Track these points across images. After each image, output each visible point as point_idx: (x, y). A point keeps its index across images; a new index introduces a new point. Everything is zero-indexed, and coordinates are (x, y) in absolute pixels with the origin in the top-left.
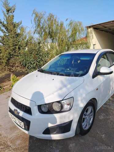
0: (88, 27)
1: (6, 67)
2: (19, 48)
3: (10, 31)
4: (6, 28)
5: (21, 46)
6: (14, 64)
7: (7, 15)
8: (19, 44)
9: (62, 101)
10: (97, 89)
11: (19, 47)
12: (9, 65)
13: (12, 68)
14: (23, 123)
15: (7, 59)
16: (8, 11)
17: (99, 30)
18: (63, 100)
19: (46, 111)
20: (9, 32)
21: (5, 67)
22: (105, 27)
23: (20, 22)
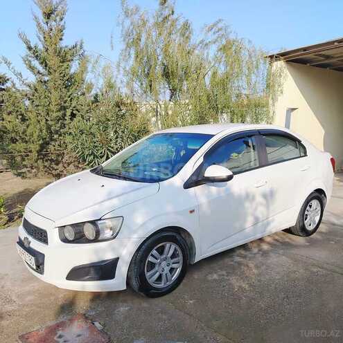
0: (271, 57)
1: (40, 162)
2: (73, 115)
3: (51, 71)
4: (42, 63)
5: (77, 110)
6: (58, 155)
7: (45, 25)
8: (73, 105)
9: (99, 222)
10: (191, 212)
11: (72, 113)
12: (46, 158)
13: (55, 167)
14: (33, 258)
15: (41, 142)
16: (48, 16)
17: (308, 65)
18: (100, 219)
19: (71, 239)
20: (50, 73)
21: (36, 162)
22: (328, 57)
23: (79, 44)
